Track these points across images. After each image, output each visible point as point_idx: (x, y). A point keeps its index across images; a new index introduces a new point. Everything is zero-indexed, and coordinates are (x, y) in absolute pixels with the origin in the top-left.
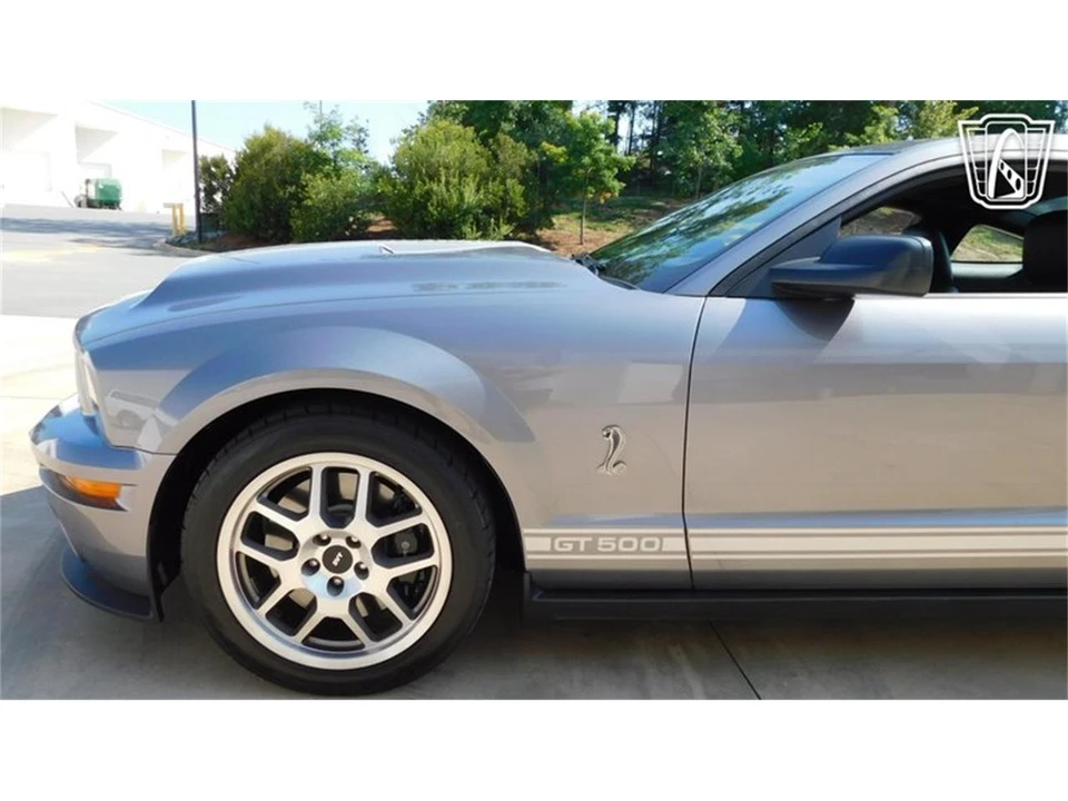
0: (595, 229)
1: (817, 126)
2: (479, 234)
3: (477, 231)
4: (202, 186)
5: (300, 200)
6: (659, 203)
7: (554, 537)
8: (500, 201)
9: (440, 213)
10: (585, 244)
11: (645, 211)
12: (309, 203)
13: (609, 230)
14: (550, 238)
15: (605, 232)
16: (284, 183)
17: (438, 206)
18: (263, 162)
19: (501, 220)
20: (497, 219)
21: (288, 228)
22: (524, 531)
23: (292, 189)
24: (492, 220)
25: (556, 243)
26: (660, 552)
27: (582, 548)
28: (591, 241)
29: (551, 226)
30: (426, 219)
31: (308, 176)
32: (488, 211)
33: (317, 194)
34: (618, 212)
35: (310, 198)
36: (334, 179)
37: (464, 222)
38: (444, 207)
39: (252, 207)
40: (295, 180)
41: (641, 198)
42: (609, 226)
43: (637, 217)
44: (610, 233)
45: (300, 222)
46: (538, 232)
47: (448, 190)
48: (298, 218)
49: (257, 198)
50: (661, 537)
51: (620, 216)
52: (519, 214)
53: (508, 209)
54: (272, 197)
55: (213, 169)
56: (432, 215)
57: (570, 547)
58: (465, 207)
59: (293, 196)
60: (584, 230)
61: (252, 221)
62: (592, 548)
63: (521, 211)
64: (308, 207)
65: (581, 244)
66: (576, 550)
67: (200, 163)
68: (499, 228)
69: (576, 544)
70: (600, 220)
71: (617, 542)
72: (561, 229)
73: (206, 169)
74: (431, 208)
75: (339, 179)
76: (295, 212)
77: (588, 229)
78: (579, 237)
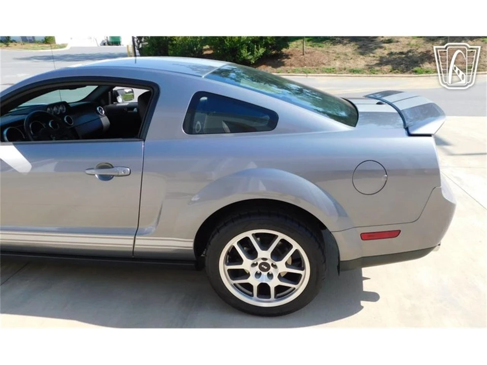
0: (313, 47)
2: (250, 53)
3: (248, 52)
5: (172, 41)
9: (230, 45)
10: (306, 55)
13: (320, 47)
14: (289, 52)
15: (318, 48)
17: (230, 41)
19: (259, 46)
20: (257, 46)
24: (255, 46)
25: (292, 55)
28: (309, 53)
29: (288, 47)
30: (224, 48)
32: (254, 42)
33: (179, 38)
37: (242, 48)
38: (232, 41)
42: (320, 44)
43: (337, 39)
44: (320, 48)
45: (172, 52)
46: (282, 51)
51: (327, 39)
52: (270, 42)
53: (264, 40)
56: (227, 45)
58: (242, 41)
59: (170, 39)
63: (270, 40)
64: (175, 44)
65: (303, 55)
68: (258, 50)
70: (318, 42)
72: (297, 47)
74: (226, 42)
76: (170, 47)
77: (310, 47)
78: (302, 51)
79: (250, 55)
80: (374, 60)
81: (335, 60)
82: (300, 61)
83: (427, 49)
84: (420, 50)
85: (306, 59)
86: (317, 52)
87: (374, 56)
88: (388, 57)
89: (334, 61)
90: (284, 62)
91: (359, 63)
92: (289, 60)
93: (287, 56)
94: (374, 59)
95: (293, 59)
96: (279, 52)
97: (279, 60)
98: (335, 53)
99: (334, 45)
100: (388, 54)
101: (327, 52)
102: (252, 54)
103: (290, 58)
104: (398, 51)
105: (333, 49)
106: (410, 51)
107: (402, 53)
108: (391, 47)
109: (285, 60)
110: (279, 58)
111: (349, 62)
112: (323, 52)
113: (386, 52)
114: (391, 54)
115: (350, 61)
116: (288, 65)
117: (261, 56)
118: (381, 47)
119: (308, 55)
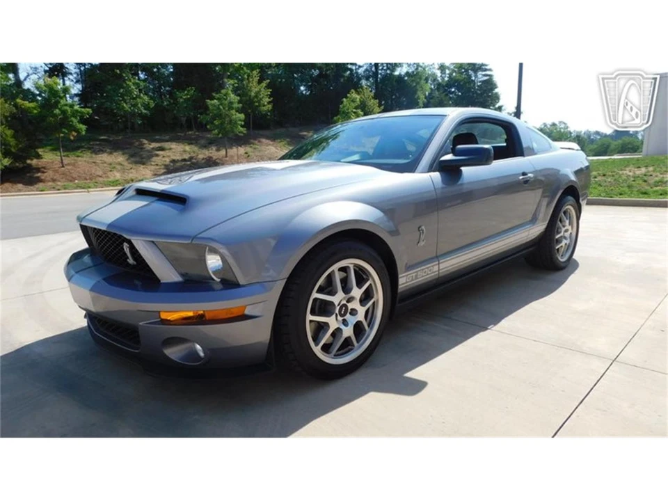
0: (70, 157)
1: (192, 89)
10: (66, 167)
11: (98, 143)
13: (78, 156)
15: (76, 158)
25: (44, 168)
28: (69, 164)
29: (39, 157)
43: (95, 147)
44: (80, 158)
46: (29, 162)
51: (82, 147)
60: (63, 158)
65: (63, 167)
78: (60, 163)
80: (160, 169)
81: (111, 171)
82: (63, 174)
83: (207, 155)
84: (201, 156)
85: (70, 171)
86: (77, 163)
87: (157, 165)
88: (172, 164)
89: (111, 173)
90: (38, 177)
91: (144, 173)
92: (46, 174)
93: (38, 170)
94: (158, 167)
95: (50, 172)
96: (26, 165)
97: (28, 175)
98: (105, 163)
99: (96, 154)
100: (171, 162)
101: (94, 163)
103: (44, 172)
104: (180, 158)
105: (101, 159)
106: (191, 158)
107: (184, 160)
108: (168, 154)
109: (39, 174)
110: (29, 172)
111: (132, 173)
112: (85, 161)
113: (168, 160)
114: (173, 161)
115: (131, 171)
116: (49, 181)
118: (157, 155)
119: (69, 167)
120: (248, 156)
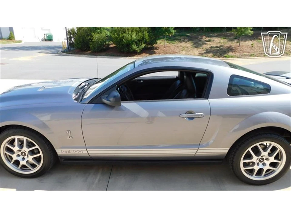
0: (169, 43)
2: (137, 47)
3: (136, 46)
4: (68, 36)
5: (92, 40)
6: (188, 34)
7: (62, 150)
8: (142, 38)
9: (126, 42)
10: (166, 48)
11: (184, 37)
12: (94, 40)
13: (173, 43)
14: (157, 46)
15: (172, 44)
16: (88, 35)
17: (126, 40)
18: (82, 30)
20: (141, 43)
21: (89, 47)
22: (56, 149)
23: (90, 37)
24: (140, 43)
25: (158, 48)
26: (82, 153)
27: (67, 152)
28: (168, 47)
29: (156, 43)
30: (123, 44)
31: (93, 33)
32: (139, 40)
33: (96, 38)
34: (176, 38)
35: (94, 39)
36: (100, 34)
37: (133, 44)
38: (127, 40)
39: (80, 42)
40: (91, 35)
41: (184, 33)
42: (173, 42)
43: (181, 39)
45: (92, 46)
46: (154, 45)
47: (128, 36)
48: (91, 45)
49: (81, 40)
50: (82, 150)
51: (176, 39)
53: (144, 40)
54: (85, 39)
55: (71, 32)
56: (125, 42)
57: (65, 152)
58: (133, 40)
59: (90, 39)
61: (81, 46)
62: (69, 152)
63: (148, 40)
64: (94, 42)
65: (165, 48)
66: (66, 153)
67: (67, 30)
68: (142, 45)
69: (66, 152)
70: (171, 40)
71: (74, 151)
72: (160, 43)
73: (69, 32)
74: (124, 41)
75: (101, 34)
76: (91, 43)
77: (167, 43)
78: (164, 46)
79: (137, 48)
80: (203, 51)
81: (182, 50)
82: (164, 51)
83: (230, 45)
84: (226, 45)
85: (167, 50)
86: (172, 46)
87: (203, 49)
88: (210, 49)
89: (182, 51)
90: (155, 52)
91: (195, 52)
93: (156, 48)
94: (203, 50)
95: (159, 50)
96: (152, 46)
97: (152, 50)
98: (182, 47)
99: (180, 42)
100: (210, 47)
101: (178, 46)
102: (138, 47)
103: (157, 50)
104: (215, 46)
105: (181, 45)
106: (221, 46)
107: (217, 47)
108: (211, 44)
110: (152, 49)
111: (190, 52)
112: (175, 46)
113: (209, 46)
114: (211, 47)
115: (190, 51)
116: (158, 54)
117: (143, 48)
118: (206, 44)
119: (167, 48)
120: (253, 46)
